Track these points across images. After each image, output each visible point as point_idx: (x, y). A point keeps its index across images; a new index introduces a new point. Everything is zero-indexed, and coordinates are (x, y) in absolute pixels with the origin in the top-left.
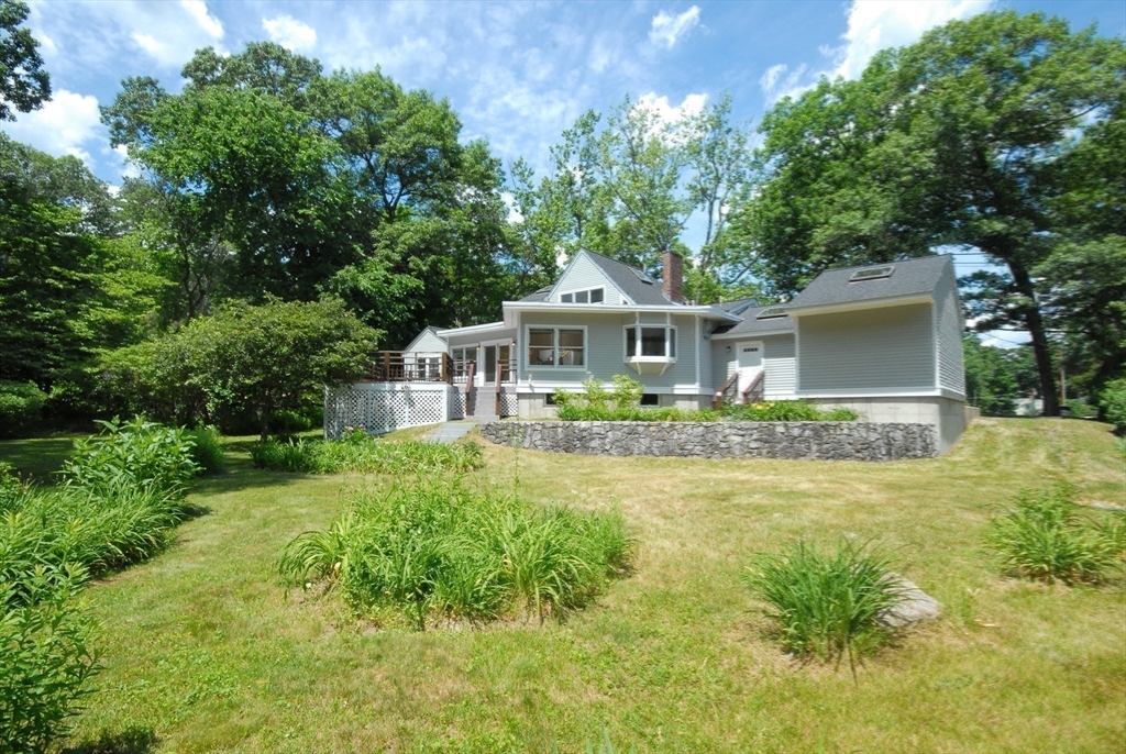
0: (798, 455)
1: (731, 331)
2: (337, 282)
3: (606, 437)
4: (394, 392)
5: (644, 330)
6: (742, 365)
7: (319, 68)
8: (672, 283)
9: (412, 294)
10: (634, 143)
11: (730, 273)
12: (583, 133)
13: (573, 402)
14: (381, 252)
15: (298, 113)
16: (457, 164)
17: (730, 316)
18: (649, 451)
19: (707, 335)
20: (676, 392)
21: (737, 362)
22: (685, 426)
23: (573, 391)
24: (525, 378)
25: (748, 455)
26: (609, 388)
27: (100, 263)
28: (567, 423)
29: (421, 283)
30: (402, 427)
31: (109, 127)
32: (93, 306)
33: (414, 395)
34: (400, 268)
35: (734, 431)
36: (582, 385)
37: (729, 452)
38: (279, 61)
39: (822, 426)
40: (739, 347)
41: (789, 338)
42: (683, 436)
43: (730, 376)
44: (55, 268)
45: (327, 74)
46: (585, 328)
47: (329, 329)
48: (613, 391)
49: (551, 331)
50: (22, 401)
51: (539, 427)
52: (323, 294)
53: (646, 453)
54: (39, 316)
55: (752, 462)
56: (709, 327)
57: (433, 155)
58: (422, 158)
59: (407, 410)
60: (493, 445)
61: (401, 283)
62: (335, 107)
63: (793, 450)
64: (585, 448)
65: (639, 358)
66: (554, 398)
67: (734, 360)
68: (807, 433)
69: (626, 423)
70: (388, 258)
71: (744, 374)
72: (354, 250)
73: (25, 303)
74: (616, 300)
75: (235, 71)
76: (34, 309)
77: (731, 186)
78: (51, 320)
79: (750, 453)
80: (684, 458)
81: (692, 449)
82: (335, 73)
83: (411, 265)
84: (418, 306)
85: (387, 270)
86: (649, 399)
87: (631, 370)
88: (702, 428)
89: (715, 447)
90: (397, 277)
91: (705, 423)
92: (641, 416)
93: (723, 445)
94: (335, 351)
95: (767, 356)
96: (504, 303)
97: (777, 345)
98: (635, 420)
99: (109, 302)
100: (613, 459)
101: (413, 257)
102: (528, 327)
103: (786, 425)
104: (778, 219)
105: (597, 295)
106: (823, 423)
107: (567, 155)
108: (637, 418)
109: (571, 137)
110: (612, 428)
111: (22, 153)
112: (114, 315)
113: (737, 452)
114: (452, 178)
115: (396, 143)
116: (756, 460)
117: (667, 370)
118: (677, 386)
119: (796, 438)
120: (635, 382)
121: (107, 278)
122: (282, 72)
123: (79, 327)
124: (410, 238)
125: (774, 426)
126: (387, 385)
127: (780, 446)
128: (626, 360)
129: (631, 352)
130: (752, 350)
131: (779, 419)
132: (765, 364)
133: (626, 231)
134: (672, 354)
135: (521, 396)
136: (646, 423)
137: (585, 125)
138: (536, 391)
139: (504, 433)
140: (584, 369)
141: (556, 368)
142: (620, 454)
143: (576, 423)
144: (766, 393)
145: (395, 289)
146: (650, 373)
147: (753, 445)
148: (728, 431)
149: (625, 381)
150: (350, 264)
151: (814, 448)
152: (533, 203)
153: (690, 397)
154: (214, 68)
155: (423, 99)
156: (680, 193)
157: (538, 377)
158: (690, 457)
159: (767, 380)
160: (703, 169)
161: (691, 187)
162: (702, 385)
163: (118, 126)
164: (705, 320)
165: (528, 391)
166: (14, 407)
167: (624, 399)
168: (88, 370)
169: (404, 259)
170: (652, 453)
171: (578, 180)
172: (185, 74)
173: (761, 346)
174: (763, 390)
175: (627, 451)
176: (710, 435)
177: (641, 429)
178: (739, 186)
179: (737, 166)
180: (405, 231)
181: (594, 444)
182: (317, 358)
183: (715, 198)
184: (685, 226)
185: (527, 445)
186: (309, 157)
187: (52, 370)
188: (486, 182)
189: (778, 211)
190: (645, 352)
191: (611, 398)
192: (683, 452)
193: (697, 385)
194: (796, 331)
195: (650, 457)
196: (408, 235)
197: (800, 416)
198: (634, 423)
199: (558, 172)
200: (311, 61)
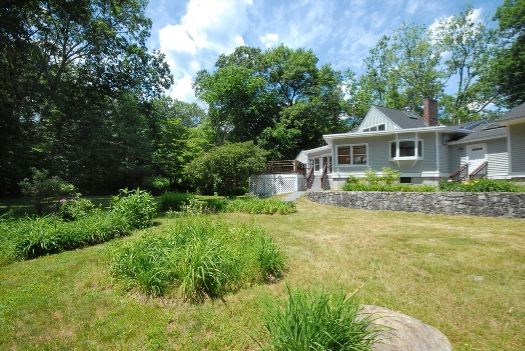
0: (497, 214)
1: (465, 138)
2: (264, 134)
3: (365, 200)
4: (275, 179)
5: (401, 144)
6: (470, 159)
7: (260, 51)
8: (429, 116)
9: (295, 137)
10: (410, 46)
11: (476, 107)
12: (381, 48)
13: (360, 182)
14: (283, 120)
15: (249, 70)
16: (315, 77)
17: (464, 130)
18: (389, 208)
19: (444, 143)
20: (423, 176)
21: (467, 157)
22: (411, 194)
23: (360, 176)
24: (335, 171)
25: (456, 213)
26: (380, 174)
27: (187, 136)
28: (345, 192)
29: (299, 132)
30: (279, 194)
31: (194, 90)
32: (184, 151)
33: (283, 180)
34: (291, 126)
35: (445, 198)
36: (364, 174)
37: (442, 211)
38: (246, 52)
39: (519, 196)
40: (468, 149)
41: (503, 141)
42: (410, 200)
43: (462, 164)
44: (174, 139)
45: (263, 52)
46: (367, 145)
47: (246, 153)
48: (381, 176)
49: (349, 148)
50: (162, 184)
51: (332, 194)
52: (259, 140)
53: (387, 209)
54: (170, 155)
55: (459, 217)
56: (447, 138)
57: (307, 76)
58: (302, 77)
59: (281, 186)
60: (311, 202)
61: (291, 132)
62: (263, 64)
63: (493, 211)
64: (354, 206)
65: (398, 158)
66: (350, 180)
67: (465, 156)
68: (504, 200)
69: (377, 192)
70: (286, 123)
71: (473, 164)
72: (273, 120)
73: (166, 152)
74: (392, 128)
75: (232, 59)
76: (169, 153)
77: (476, 56)
78: (173, 157)
79: (458, 211)
80: (410, 213)
81: (416, 208)
82: (266, 51)
83: (295, 124)
84: (299, 142)
85: (285, 127)
86: (404, 180)
87: (394, 165)
88: (422, 196)
89: (432, 208)
90: (289, 130)
91: (424, 193)
92: (385, 188)
93: (437, 206)
94: (247, 162)
95: (489, 152)
96: (324, 136)
97: (496, 145)
98: (382, 191)
99: (189, 149)
100: (367, 211)
101: (296, 121)
102: (337, 146)
103: (486, 195)
104: (509, 69)
105: (382, 127)
106: (519, 194)
107: (372, 61)
108: (382, 190)
109: (374, 52)
110: (368, 195)
111: (182, 104)
112: (190, 154)
113: (447, 211)
114: (316, 84)
115: (288, 74)
116: (461, 216)
117: (417, 163)
118: (423, 173)
119: (495, 203)
120: (396, 171)
121: (188, 141)
122: (247, 56)
123: (180, 158)
124: (295, 113)
125: (478, 195)
126: (272, 176)
127: (482, 208)
128: (390, 159)
129: (393, 155)
130: (478, 149)
131: (482, 191)
132: (487, 158)
133: (411, 94)
134: (420, 154)
135: (335, 179)
136: (387, 193)
137: (382, 44)
138: (342, 177)
139: (316, 197)
140: (367, 165)
141: (352, 165)
142: (372, 209)
143: (349, 192)
144: (489, 175)
145: (289, 135)
146: (405, 166)
147: (460, 207)
148: (441, 198)
149: (389, 170)
150: (268, 127)
151: (511, 210)
152: (356, 88)
153: (433, 179)
154: (225, 61)
155: (300, 52)
156: (441, 68)
157: (342, 170)
158: (415, 213)
159: (489, 167)
160: (455, 51)
161: (447, 62)
162: (441, 171)
163: (197, 89)
164: (443, 135)
165: (337, 177)
166: (160, 186)
167: (389, 180)
168: (182, 173)
169: (293, 123)
170: (390, 208)
171: (379, 72)
172: (216, 66)
173: (484, 146)
174: (487, 173)
175: (376, 207)
176: (428, 200)
177: (384, 196)
178: (481, 55)
179: (480, 44)
180: (293, 110)
181: (358, 203)
182: (239, 165)
183: (464, 65)
184: (446, 85)
185: (326, 202)
186: (253, 86)
187: (173, 173)
188: (329, 82)
189: (508, 64)
190: (401, 155)
191: (381, 179)
192: (410, 209)
193: (437, 172)
194: (508, 136)
195: (390, 211)
196: (293, 112)
197: (500, 189)
198: (380, 192)
199: (368, 70)
200: (257, 48)
